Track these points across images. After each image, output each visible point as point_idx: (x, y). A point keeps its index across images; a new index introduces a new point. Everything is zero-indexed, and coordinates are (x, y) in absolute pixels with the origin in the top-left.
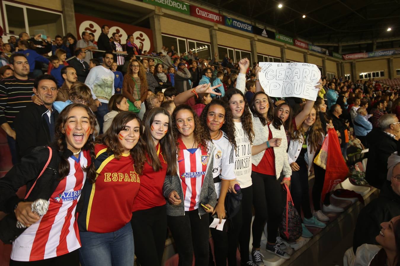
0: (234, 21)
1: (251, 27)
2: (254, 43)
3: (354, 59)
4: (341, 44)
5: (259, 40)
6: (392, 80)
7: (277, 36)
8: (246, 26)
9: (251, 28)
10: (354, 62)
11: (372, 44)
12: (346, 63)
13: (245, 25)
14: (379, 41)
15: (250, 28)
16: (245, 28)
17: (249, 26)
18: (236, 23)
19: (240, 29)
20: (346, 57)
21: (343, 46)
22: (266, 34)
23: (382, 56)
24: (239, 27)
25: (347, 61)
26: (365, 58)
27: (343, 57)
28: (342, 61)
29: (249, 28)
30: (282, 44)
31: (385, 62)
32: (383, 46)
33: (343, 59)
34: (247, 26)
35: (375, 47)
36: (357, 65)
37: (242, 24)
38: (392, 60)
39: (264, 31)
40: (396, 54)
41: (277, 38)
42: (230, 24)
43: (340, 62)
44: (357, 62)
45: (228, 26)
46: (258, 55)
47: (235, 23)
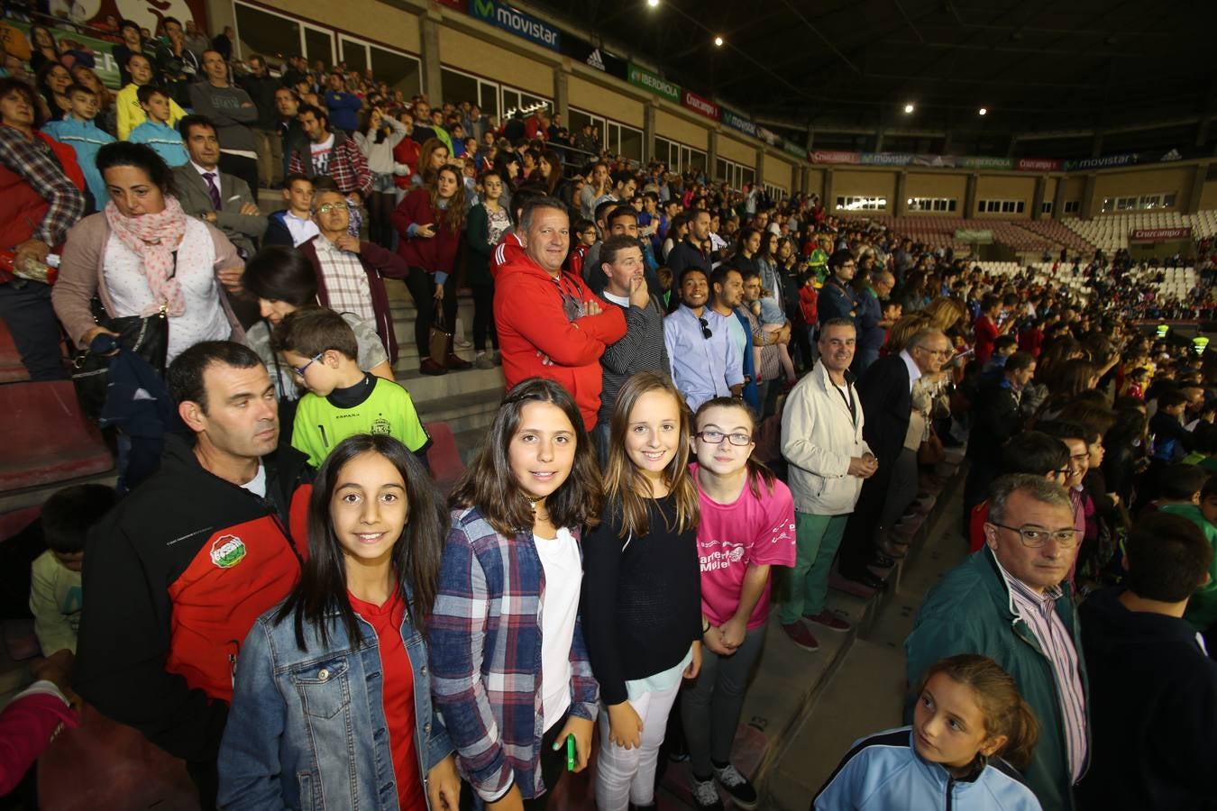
0: (500, 10)
1: (554, 35)
2: (561, 78)
3: (832, 164)
4: (813, 130)
5: (575, 73)
6: (897, 220)
7: (634, 75)
8: (539, 30)
9: (556, 38)
10: (829, 170)
11: (875, 138)
12: (813, 169)
13: (536, 26)
14: (891, 132)
15: (551, 38)
16: (535, 35)
17: (547, 31)
18: (507, 17)
19: (519, 33)
20: (815, 157)
21: (817, 135)
22: (600, 61)
23: (888, 165)
24: (518, 27)
25: (814, 167)
26: (855, 165)
27: (808, 155)
28: (805, 164)
29: (550, 36)
30: (648, 96)
31: (892, 177)
32: (895, 147)
33: (809, 159)
34: (542, 29)
35: (880, 145)
36: (836, 176)
37: (527, 22)
38: (905, 175)
39: (594, 54)
40: (915, 165)
41: (633, 76)
42: (485, 12)
43: (801, 166)
44: (836, 170)
45: (479, 17)
46: (570, 110)
47: (502, 14)
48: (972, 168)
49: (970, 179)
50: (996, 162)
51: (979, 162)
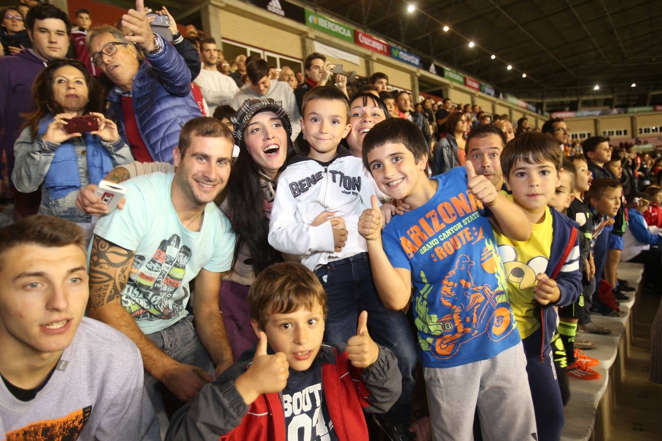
48: (633, 112)
49: (633, 119)
50: (644, 109)
51: (636, 109)
